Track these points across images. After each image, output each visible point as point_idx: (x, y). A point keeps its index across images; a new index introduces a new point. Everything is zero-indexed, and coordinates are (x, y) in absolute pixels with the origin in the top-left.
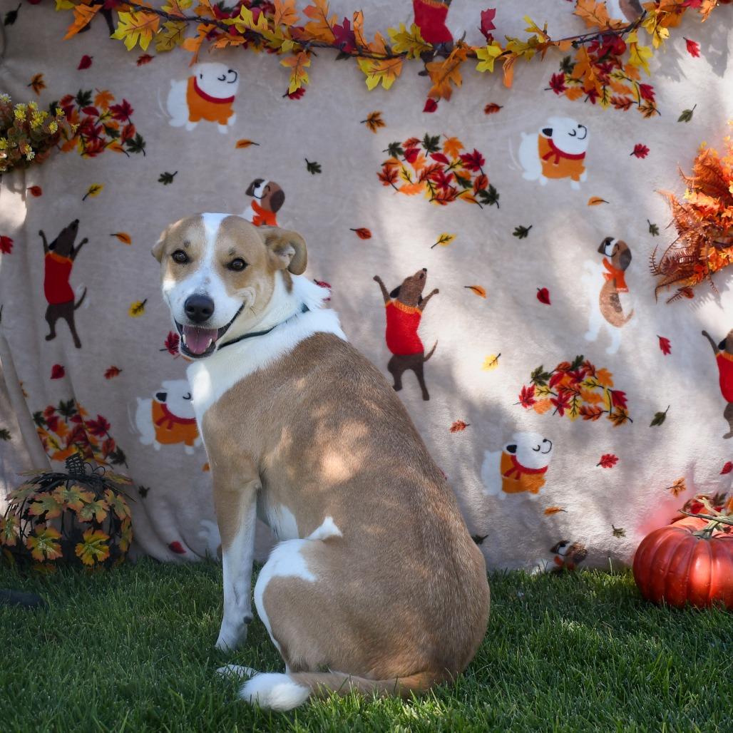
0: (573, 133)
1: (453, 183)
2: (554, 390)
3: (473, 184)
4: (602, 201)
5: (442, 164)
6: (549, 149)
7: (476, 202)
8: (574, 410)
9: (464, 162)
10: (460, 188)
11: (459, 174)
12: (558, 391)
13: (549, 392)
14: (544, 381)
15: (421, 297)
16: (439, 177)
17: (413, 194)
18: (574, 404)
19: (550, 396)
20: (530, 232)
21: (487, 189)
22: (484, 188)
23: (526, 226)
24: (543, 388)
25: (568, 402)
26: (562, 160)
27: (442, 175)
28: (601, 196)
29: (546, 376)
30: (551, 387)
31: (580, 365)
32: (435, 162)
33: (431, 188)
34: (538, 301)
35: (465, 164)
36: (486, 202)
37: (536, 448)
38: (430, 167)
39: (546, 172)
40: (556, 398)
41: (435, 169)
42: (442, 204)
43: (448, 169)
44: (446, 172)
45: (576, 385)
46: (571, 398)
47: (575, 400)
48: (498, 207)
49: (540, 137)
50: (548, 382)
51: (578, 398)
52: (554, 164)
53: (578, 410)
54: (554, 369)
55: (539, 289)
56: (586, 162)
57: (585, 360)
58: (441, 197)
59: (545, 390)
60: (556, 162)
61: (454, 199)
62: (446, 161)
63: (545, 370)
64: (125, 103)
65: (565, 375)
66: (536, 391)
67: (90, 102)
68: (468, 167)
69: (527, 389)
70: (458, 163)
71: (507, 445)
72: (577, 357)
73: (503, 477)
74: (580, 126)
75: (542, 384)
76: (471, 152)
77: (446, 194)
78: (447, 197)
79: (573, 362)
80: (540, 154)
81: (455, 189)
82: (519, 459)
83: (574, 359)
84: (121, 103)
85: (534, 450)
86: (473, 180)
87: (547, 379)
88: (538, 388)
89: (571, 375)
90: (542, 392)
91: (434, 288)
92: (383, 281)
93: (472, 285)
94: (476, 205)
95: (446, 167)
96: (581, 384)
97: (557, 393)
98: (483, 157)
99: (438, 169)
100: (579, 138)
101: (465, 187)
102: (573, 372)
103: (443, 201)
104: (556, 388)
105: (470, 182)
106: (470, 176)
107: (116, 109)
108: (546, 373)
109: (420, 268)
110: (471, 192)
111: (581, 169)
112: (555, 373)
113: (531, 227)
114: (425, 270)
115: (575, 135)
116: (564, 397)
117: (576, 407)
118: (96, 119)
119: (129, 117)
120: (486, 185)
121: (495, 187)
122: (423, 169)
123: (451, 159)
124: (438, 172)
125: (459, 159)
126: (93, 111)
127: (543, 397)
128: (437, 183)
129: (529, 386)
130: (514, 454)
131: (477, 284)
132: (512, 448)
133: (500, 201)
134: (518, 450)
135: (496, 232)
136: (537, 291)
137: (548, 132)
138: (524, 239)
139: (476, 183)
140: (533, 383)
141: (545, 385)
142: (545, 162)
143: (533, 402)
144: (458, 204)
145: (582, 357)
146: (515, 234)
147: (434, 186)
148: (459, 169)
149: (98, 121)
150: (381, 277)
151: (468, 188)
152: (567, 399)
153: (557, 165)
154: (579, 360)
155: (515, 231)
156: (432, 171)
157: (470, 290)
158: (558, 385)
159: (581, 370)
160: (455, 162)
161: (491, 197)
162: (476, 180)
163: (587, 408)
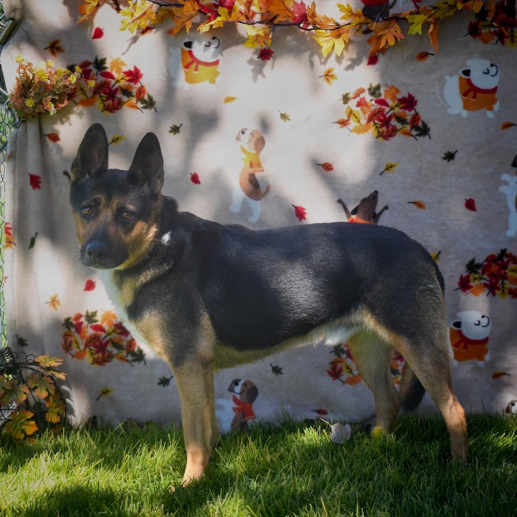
0: (486, 71)
1: (394, 122)
2: (485, 276)
3: (408, 121)
4: (513, 125)
5: (384, 107)
6: (468, 87)
7: (412, 136)
8: (503, 291)
9: (401, 104)
10: (399, 126)
11: (398, 114)
12: (489, 277)
13: (481, 278)
14: (477, 270)
15: (375, 213)
16: (382, 118)
17: (363, 133)
18: (503, 287)
19: (483, 281)
20: (456, 156)
21: (420, 124)
22: (418, 124)
23: (453, 151)
24: (477, 276)
25: (498, 285)
26: (479, 95)
27: (384, 116)
28: (512, 121)
29: (478, 266)
30: (483, 274)
31: (504, 256)
32: (379, 106)
33: (377, 127)
34: (466, 208)
35: (401, 106)
36: (419, 135)
37: (477, 323)
38: (375, 111)
39: (466, 106)
40: (488, 283)
41: (379, 112)
42: (386, 139)
43: (389, 112)
44: (387, 113)
45: (502, 272)
46: (500, 282)
47: (503, 283)
48: (430, 138)
49: (460, 78)
50: (480, 271)
51: (506, 281)
52: (472, 99)
53: (506, 291)
54: (484, 260)
55: (466, 200)
56: (498, 95)
57: (508, 252)
58: (385, 134)
59: (478, 277)
60: (474, 97)
61: (395, 135)
62: (387, 105)
63: (477, 262)
64: (136, 69)
65: (493, 264)
66: (471, 278)
67: (106, 68)
68: (404, 108)
69: (464, 277)
70: (396, 106)
71: (453, 322)
72: (502, 250)
73: (454, 348)
74: (492, 65)
75: (476, 273)
76: (406, 96)
77: (388, 131)
78: (389, 133)
79: (499, 254)
80: (461, 92)
81: (395, 127)
82: (465, 333)
83: (499, 252)
84: (132, 69)
85: (475, 324)
86: (409, 118)
87: (479, 269)
88: (472, 276)
89: (498, 265)
90: (476, 279)
91: (384, 205)
92: (345, 203)
93: (414, 200)
94: (413, 138)
95: (387, 109)
96: (506, 271)
97: (488, 279)
98: (416, 99)
99: (381, 112)
100: (491, 76)
101: (402, 124)
102: (500, 262)
103: (386, 137)
104: (487, 275)
105: (407, 120)
106: (406, 115)
107: (129, 73)
108: (478, 264)
109: (373, 191)
110: (408, 127)
111: (494, 102)
112: (485, 263)
113: (456, 151)
114: (376, 192)
115: (488, 73)
116: (494, 281)
117: (504, 289)
118: (113, 82)
119: (140, 80)
120: (419, 121)
121: (426, 122)
122: (370, 113)
123: (390, 103)
124: (381, 114)
125: (396, 102)
126: (109, 75)
127: (477, 282)
128: (380, 123)
129: (465, 275)
130: (459, 329)
131: (418, 200)
132: (458, 324)
133: (431, 133)
134: (463, 325)
135: (430, 158)
136: (465, 201)
137: (467, 72)
138: (451, 162)
139: (411, 121)
140: (468, 272)
141: (478, 273)
142: (466, 98)
143: (470, 287)
144: (399, 138)
145: (505, 250)
146: (444, 158)
147: (379, 126)
148: (397, 110)
149: (115, 84)
150: (343, 200)
151: (405, 125)
152: (497, 283)
153: (475, 100)
154: (503, 252)
155: (444, 156)
156: (377, 114)
157: (413, 204)
158: (488, 272)
159: (505, 260)
160: (394, 105)
161: (424, 131)
162: (411, 118)
163: (514, 289)
